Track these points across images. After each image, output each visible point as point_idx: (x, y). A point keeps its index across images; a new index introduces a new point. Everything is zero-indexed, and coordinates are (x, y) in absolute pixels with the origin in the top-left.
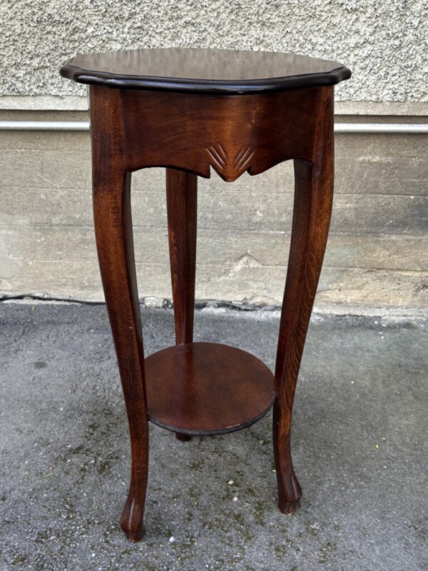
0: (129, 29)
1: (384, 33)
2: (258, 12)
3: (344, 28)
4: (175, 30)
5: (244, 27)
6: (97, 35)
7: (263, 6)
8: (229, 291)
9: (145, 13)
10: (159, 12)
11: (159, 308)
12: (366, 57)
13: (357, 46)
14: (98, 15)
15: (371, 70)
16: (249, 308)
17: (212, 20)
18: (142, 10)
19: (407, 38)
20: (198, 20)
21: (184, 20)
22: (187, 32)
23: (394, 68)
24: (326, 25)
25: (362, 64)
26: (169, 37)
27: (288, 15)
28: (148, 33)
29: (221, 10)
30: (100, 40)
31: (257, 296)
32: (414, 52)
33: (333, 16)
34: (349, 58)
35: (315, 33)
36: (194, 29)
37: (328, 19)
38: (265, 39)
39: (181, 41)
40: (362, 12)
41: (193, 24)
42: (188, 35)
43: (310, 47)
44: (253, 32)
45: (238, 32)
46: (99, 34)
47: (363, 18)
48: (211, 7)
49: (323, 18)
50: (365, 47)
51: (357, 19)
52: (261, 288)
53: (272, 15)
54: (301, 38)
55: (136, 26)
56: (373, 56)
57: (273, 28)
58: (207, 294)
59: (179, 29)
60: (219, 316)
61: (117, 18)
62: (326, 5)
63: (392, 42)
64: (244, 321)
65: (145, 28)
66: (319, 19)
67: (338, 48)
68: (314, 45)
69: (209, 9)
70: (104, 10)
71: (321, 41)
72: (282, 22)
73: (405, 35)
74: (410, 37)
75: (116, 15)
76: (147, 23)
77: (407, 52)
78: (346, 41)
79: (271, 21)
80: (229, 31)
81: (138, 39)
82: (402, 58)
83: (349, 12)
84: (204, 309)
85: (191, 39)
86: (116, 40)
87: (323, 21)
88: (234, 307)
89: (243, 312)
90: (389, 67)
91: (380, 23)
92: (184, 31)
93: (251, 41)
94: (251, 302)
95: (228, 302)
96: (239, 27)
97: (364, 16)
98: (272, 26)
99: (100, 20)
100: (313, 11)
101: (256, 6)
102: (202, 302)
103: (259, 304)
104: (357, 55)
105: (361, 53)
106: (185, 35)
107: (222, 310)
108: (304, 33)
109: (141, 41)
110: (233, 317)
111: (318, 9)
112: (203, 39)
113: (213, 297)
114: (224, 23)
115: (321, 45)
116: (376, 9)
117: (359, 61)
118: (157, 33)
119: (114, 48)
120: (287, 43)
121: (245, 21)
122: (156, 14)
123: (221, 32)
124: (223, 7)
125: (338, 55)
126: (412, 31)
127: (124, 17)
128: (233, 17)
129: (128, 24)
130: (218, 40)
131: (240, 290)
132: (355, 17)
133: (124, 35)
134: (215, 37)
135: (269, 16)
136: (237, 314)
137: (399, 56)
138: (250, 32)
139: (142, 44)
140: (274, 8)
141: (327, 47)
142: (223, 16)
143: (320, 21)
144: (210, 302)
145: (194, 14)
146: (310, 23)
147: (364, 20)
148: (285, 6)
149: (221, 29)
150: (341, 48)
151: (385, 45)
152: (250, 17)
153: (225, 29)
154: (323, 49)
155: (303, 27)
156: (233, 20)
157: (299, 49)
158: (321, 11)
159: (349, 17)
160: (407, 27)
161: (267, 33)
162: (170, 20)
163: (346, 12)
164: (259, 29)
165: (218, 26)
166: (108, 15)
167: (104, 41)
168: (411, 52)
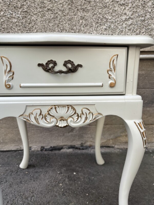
0: (21, 12)
1: (137, 14)
2: (81, 5)
3: (120, 12)
4: (43, 13)
5: (75, 11)
6: (6, 15)
7: (83, 2)
8: (74, 140)
9: (28, 5)
10: (35, 4)
11: (39, 151)
12: (130, 25)
13: (126, 20)
14: (6, 6)
15: (133, 30)
16: (84, 148)
17: (60, 8)
18: (27, 3)
19: (147, 17)
20: (53, 8)
21: (47, 8)
22: (49, 14)
23: (142, 29)
24: (112, 11)
25: (129, 28)
26: (40, 16)
27: (95, 6)
28: (30, 14)
29: (64, 4)
30: (7, 18)
31: (88, 142)
32: (151, 23)
33: (114, 7)
34: (123, 25)
35: (107, 15)
36: (52, 12)
37: (113, 8)
38: (85, 17)
39: (46, 17)
40: (126, 5)
41: (51, 10)
42: (49, 15)
43: (105, 20)
44: (79, 14)
45: (72, 14)
46: (6, 14)
47: (127, 8)
48: (59, 2)
49: (110, 8)
50: (129, 20)
51: (125, 8)
52: (89, 137)
53: (87, 6)
54: (101, 16)
55: (24, 11)
56: (133, 24)
57: (88, 12)
58: (63, 142)
59: (44, 12)
60: (70, 153)
61: (15, 7)
62: (111, 2)
63: (141, 18)
64: (83, 154)
65: (28, 12)
66: (108, 8)
67: (118, 21)
68: (107, 19)
69: (58, 3)
70: (9, 3)
71: (110, 18)
72: (92, 9)
73: (146, 16)
74: (148, 16)
75: (15, 6)
76: (29, 10)
77: (147, 23)
78: (121, 18)
79: (87, 9)
80: (68, 13)
81: (25, 17)
82: (146, 25)
83: (121, 5)
84: (62, 150)
85: (50, 17)
86: (14, 18)
87: (110, 9)
88: (77, 148)
89: (82, 150)
90: (140, 29)
91: (135, 11)
92: (47, 13)
93: (78, 18)
94: (85, 145)
95: (74, 145)
96: (72, 11)
97: (128, 7)
98: (88, 11)
99: (6, 8)
100: (105, 4)
101: (80, 2)
102: (60, 147)
103: (88, 146)
104: (126, 24)
105: (128, 23)
106: (48, 15)
107: (71, 150)
108: (102, 14)
109: (27, 18)
110: (77, 153)
111: (108, 4)
112: (56, 17)
113: (65, 144)
114: (66, 10)
115: (110, 19)
116: (132, 4)
117: (127, 27)
118: (34, 14)
119: (13, 21)
120: (95, 18)
121: (75, 8)
122: (34, 5)
123: (64, 14)
124: (65, 2)
125: (118, 24)
126: (149, 14)
127: (18, 7)
128: (70, 7)
129: (20, 10)
130: (63, 18)
131: (79, 139)
132: (124, 8)
133: (19, 15)
134: (62, 16)
135: (86, 6)
136: (79, 151)
137: (144, 24)
138: (78, 14)
139: (27, 19)
140: (88, 3)
141: (113, 20)
142: (65, 6)
143: (109, 9)
144: (65, 147)
145: (51, 5)
146: (105, 10)
147: (128, 9)
148: (93, 2)
149: (65, 12)
150: (119, 21)
151: (138, 19)
152: (77, 7)
153: (66, 12)
154: (111, 21)
155: (102, 11)
156: (70, 8)
157: (100, 21)
158: (109, 5)
159: (121, 7)
160: (146, 12)
161: (85, 14)
162: (40, 8)
163: (120, 5)
164: (82, 12)
165: (63, 10)
166: (10, 6)
167: (9, 18)
168: (149, 23)
